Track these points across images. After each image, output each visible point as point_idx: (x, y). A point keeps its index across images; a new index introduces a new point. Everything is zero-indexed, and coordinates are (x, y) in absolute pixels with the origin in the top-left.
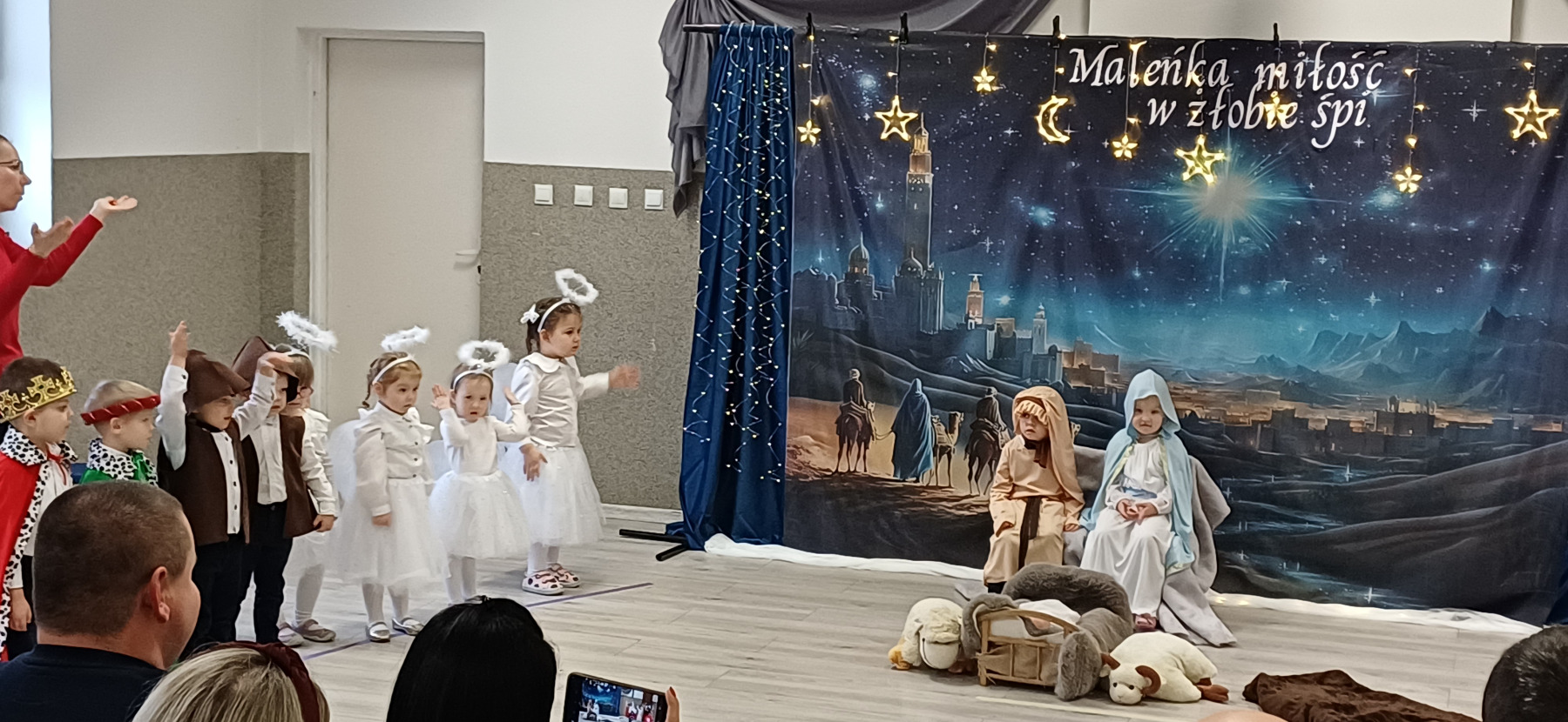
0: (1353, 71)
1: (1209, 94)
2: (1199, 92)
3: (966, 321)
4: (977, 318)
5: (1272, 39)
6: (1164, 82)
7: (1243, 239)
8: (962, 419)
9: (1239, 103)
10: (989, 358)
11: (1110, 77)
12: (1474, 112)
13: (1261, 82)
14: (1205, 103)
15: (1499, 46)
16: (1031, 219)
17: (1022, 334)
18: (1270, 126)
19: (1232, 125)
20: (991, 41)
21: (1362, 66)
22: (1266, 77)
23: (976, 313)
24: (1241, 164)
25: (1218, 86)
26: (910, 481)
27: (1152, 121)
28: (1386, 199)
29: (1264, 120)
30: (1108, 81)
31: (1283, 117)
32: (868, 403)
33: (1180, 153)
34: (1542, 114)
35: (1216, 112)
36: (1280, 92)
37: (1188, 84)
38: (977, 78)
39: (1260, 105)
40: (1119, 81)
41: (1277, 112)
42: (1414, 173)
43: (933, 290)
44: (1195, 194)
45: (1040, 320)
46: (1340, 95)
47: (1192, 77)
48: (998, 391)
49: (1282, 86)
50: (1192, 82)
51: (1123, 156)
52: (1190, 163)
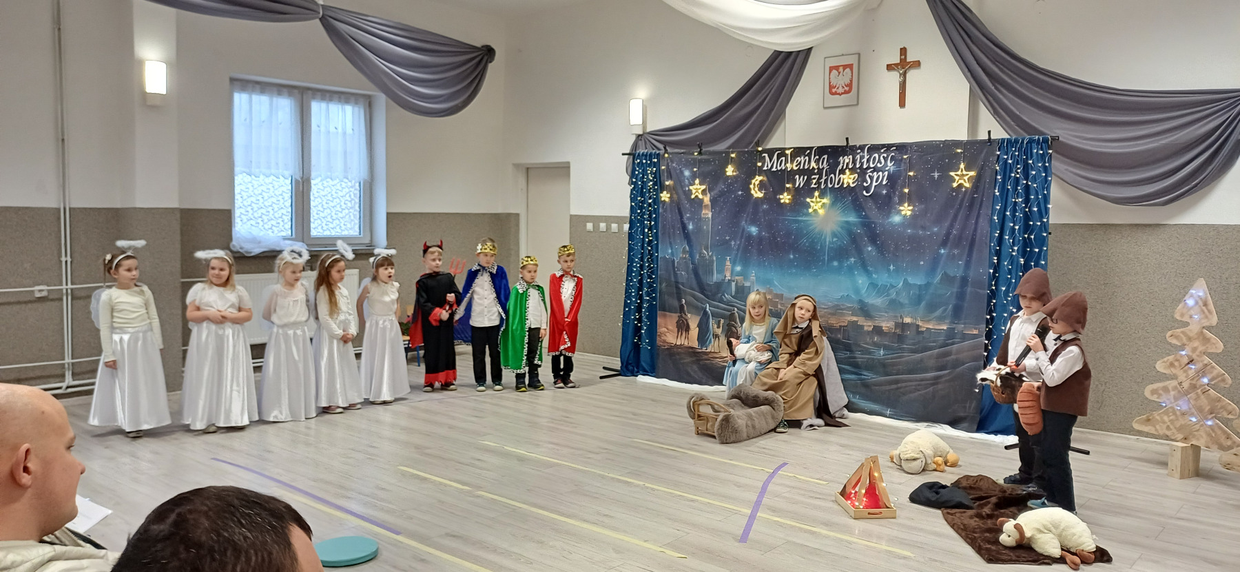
0: (882, 158)
1: (820, 171)
2: (816, 171)
3: (724, 278)
4: (728, 277)
5: (845, 144)
6: (801, 167)
7: (835, 239)
8: (724, 322)
9: (832, 175)
10: (733, 295)
11: (780, 166)
12: (936, 175)
13: (841, 165)
14: (817, 176)
15: (947, 142)
16: (748, 232)
17: (747, 284)
18: (845, 186)
19: (830, 186)
20: (732, 153)
21: (885, 155)
22: (843, 163)
23: (728, 274)
24: (833, 204)
25: (823, 168)
26: (704, 349)
27: (797, 186)
28: (897, 219)
29: (843, 183)
30: (779, 168)
31: (851, 181)
32: (688, 314)
33: (808, 200)
34: (967, 175)
35: (823, 180)
36: (849, 169)
37: (811, 168)
38: (727, 170)
39: (841, 176)
40: (783, 168)
41: (848, 179)
42: (909, 206)
43: (712, 264)
44: (814, 219)
45: (753, 277)
46: (875, 169)
47: (813, 164)
49: (850, 167)
50: (813, 167)
51: (785, 202)
52: (812, 204)
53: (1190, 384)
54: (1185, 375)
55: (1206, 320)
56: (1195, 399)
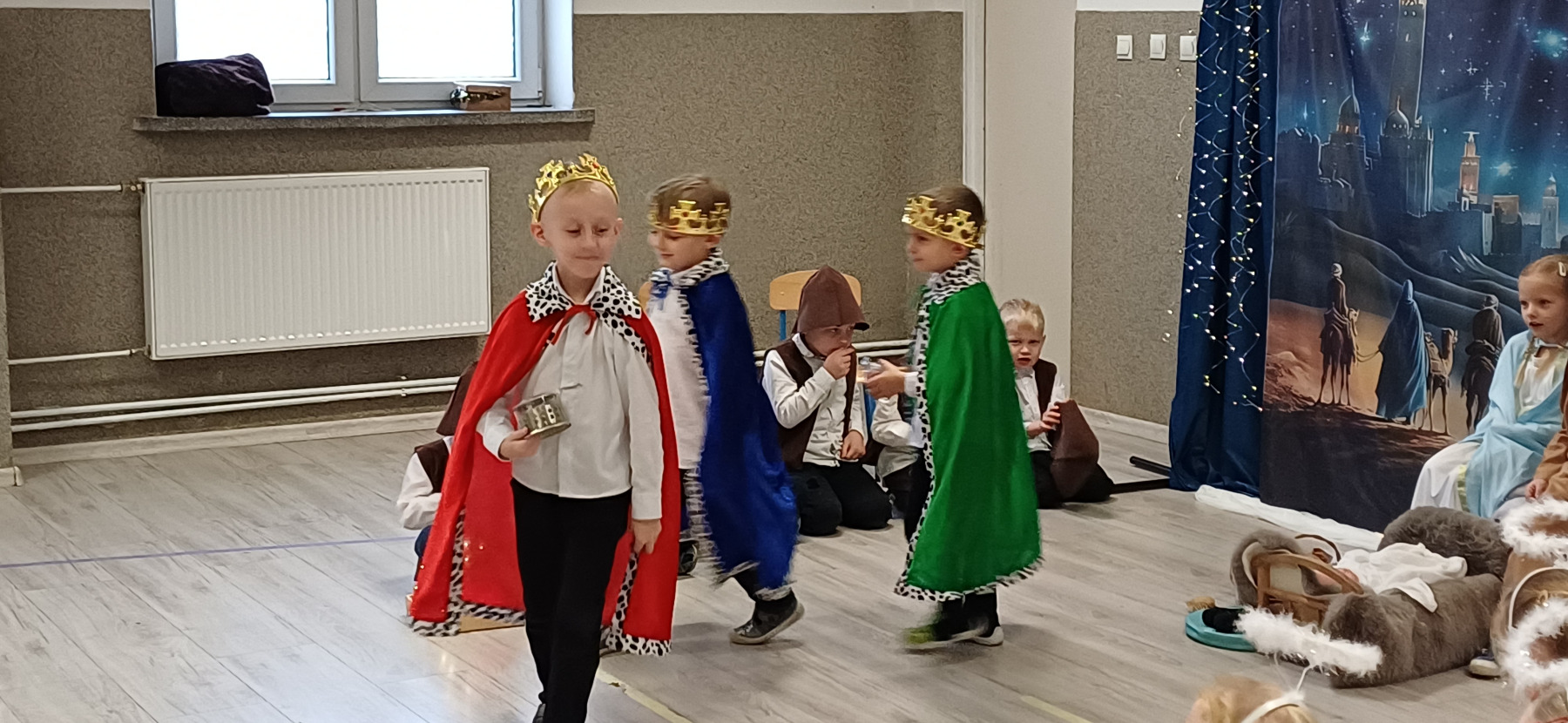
3: (1460, 200)
4: (1470, 197)
8: (1456, 339)
10: (1486, 254)
17: (1531, 219)
23: (1471, 188)
26: (1398, 421)
32: (1350, 311)
43: (1421, 156)
45: (1549, 199)
48: (1500, 301)
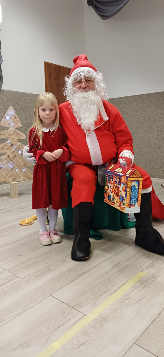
53: (13, 155)
54: (10, 151)
55: (17, 125)
56: (16, 162)
